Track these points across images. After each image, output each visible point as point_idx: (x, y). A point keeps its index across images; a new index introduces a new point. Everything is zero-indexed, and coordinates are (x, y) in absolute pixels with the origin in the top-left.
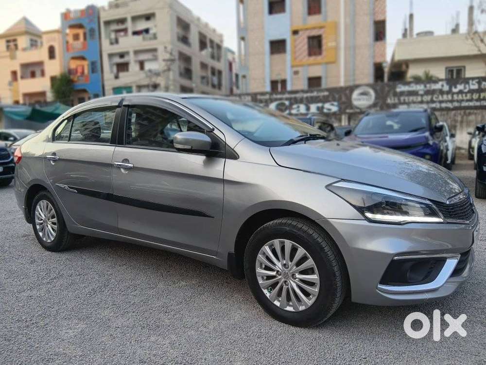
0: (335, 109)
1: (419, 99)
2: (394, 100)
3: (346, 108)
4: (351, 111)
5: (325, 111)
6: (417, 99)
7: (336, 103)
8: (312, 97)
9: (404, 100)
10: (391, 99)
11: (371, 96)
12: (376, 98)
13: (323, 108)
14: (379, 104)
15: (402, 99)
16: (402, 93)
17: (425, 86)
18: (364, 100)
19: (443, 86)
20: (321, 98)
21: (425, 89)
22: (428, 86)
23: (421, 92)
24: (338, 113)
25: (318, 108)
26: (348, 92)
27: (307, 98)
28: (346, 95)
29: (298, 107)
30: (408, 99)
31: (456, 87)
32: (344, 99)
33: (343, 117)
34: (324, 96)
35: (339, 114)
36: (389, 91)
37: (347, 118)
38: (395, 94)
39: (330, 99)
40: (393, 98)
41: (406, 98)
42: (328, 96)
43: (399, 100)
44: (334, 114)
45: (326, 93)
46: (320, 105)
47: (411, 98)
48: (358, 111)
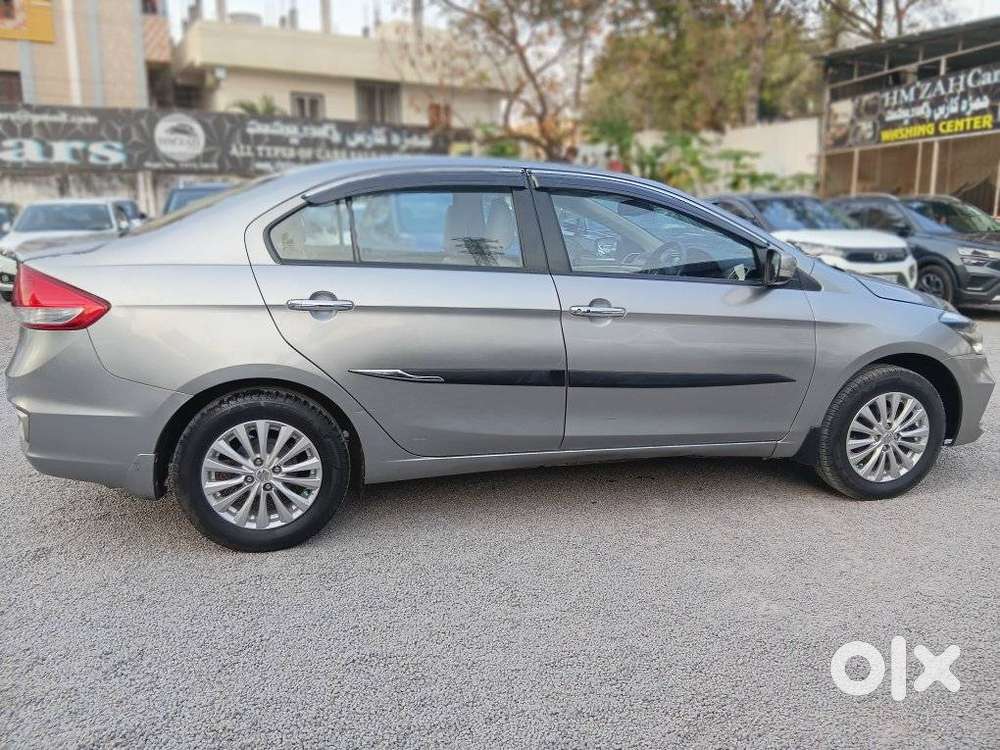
0: (116, 157)
1: (292, 153)
2: (245, 150)
3: (143, 158)
4: (157, 166)
5: (93, 160)
6: (287, 152)
7: (118, 145)
8: (56, 126)
9: (264, 152)
10: (238, 147)
11: (195, 135)
12: (208, 143)
13: (86, 152)
14: (216, 156)
15: (260, 148)
16: (259, 139)
17: (301, 130)
18: (181, 143)
19: (330, 133)
20: (79, 128)
21: (302, 136)
22: (305, 129)
23: (294, 141)
24: (125, 167)
25: (74, 153)
26: (143, 122)
27: (41, 125)
28: (140, 128)
29: (20, 146)
30: (272, 152)
31: (352, 138)
32: (135, 137)
33: (141, 177)
34: (86, 126)
35: (126, 171)
36: (233, 131)
37: (149, 181)
38: (246, 139)
39: (103, 133)
40: (242, 147)
41: (269, 149)
42: (96, 127)
43: (254, 151)
44: (117, 168)
45: (92, 120)
46: (79, 145)
47: (278, 151)
48: (171, 166)
